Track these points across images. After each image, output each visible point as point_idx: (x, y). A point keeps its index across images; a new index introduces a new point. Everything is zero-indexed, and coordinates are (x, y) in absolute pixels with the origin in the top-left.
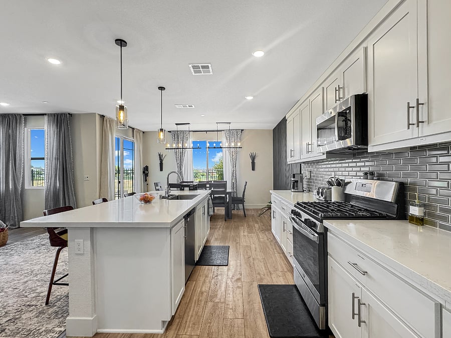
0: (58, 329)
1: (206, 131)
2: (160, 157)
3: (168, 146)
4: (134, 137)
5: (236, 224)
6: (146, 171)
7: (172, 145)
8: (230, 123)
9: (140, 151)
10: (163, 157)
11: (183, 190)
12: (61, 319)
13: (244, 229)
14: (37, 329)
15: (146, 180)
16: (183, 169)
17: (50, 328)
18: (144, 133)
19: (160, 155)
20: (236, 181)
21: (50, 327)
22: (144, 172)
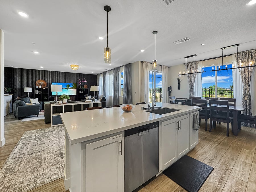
1: (215, 58)
2: (178, 81)
3: (180, 73)
4: (162, 70)
5: (239, 143)
6: (170, 90)
7: (182, 72)
8: (238, 45)
9: (165, 78)
10: (180, 81)
11: (177, 104)
13: (248, 153)
15: (170, 95)
16: (194, 88)
18: (169, 67)
19: (178, 79)
20: (250, 100)
22: (168, 90)
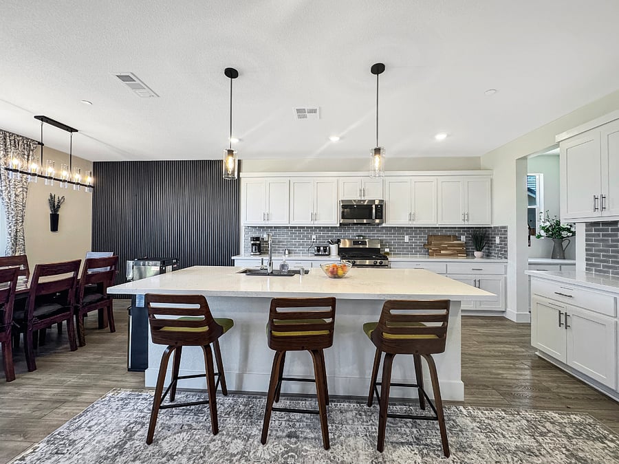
0: (465, 412)
12: (454, 418)
14: (479, 430)
17: (469, 418)
21: (468, 421)
